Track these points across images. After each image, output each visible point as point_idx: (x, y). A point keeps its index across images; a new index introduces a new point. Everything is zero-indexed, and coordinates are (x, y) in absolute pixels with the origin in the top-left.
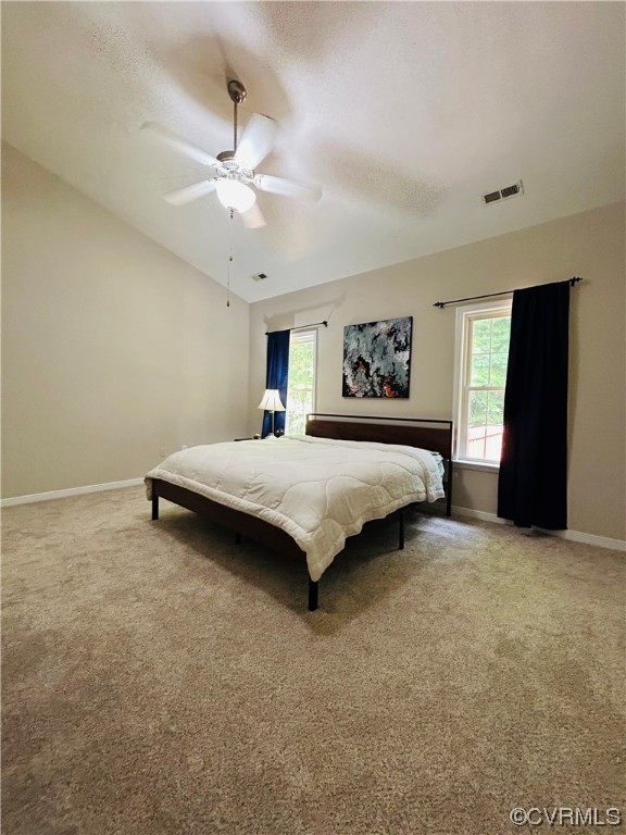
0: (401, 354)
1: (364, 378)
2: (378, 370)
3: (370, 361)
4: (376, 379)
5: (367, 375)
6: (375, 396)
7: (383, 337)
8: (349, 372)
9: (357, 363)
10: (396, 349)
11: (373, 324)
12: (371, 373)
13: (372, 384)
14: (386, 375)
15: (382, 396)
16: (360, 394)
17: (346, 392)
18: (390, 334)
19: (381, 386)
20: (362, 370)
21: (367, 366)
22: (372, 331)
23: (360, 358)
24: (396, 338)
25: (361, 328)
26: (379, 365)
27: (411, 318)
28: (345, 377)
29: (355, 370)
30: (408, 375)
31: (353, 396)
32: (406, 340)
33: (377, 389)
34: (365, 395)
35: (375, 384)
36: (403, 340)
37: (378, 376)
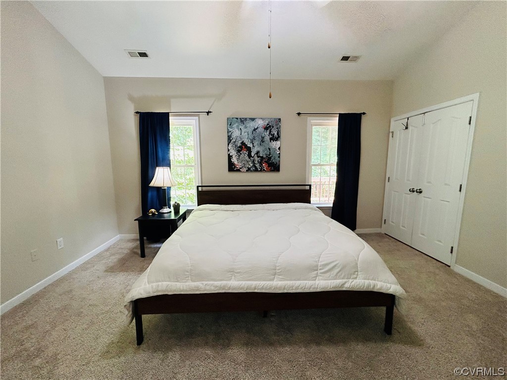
0: (274, 143)
1: (247, 158)
2: (258, 153)
3: (251, 146)
4: (256, 159)
5: (250, 156)
6: (256, 170)
7: (261, 130)
8: (233, 153)
9: (240, 147)
10: (271, 139)
11: (253, 119)
12: (253, 154)
13: (253, 162)
14: (264, 156)
15: (262, 170)
16: (245, 169)
17: (232, 168)
18: (266, 128)
19: (261, 163)
20: (245, 153)
21: (249, 149)
22: (252, 125)
23: (243, 143)
24: (270, 132)
25: (243, 121)
26: (259, 149)
27: (280, 119)
28: (230, 157)
29: (239, 151)
30: (279, 157)
31: (238, 170)
32: (278, 134)
33: (258, 166)
34: (249, 170)
35: (256, 162)
36: (276, 133)
37: (258, 157)
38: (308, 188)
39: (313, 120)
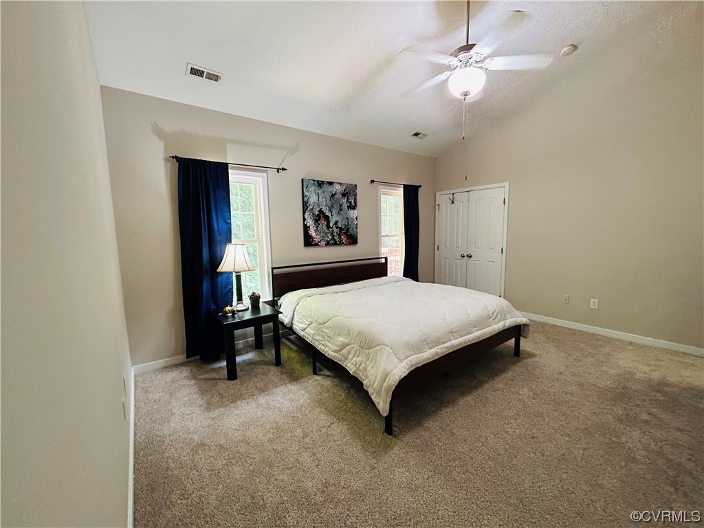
0: (352, 212)
1: (325, 229)
2: (336, 222)
3: (330, 215)
4: (335, 230)
5: (328, 226)
6: (335, 244)
7: (338, 196)
8: (310, 222)
9: (318, 215)
10: (349, 207)
11: (331, 184)
12: (331, 225)
13: (332, 235)
14: (343, 227)
15: (341, 244)
16: (323, 243)
17: (308, 241)
18: (344, 195)
19: (340, 237)
20: (323, 222)
21: (327, 218)
22: (330, 189)
23: (321, 211)
24: (348, 199)
25: (320, 184)
26: (337, 219)
27: (356, 185)
28: (306, 228)
29: (317, 221)
30: (357, 228)
31: (317, 245)
32: (355, 202)
33: (336, 238)
34: (328, 244)
35: (335, 234)
36: (353, 201)
37: (337, 228)
38: (383, 261)
39: (383, 189)
